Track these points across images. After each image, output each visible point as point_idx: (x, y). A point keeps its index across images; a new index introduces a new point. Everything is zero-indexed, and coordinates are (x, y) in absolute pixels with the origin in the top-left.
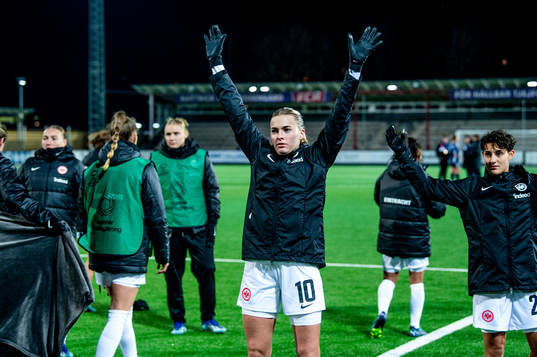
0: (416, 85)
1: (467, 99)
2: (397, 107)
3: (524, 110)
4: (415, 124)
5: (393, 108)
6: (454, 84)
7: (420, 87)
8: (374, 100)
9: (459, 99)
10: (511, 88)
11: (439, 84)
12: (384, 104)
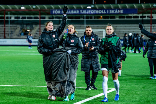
0: (34, 7)
1: (58, 14)
2: (25, 18)
3: (85, 19)
4: (34, 26)
5: (23, 18)
6: (53, 7)
7: (37, 8)
8: (14, 14)
9: (55, 14)
10: (79, 9)
11: (46, 7)
12: (19, 16)
